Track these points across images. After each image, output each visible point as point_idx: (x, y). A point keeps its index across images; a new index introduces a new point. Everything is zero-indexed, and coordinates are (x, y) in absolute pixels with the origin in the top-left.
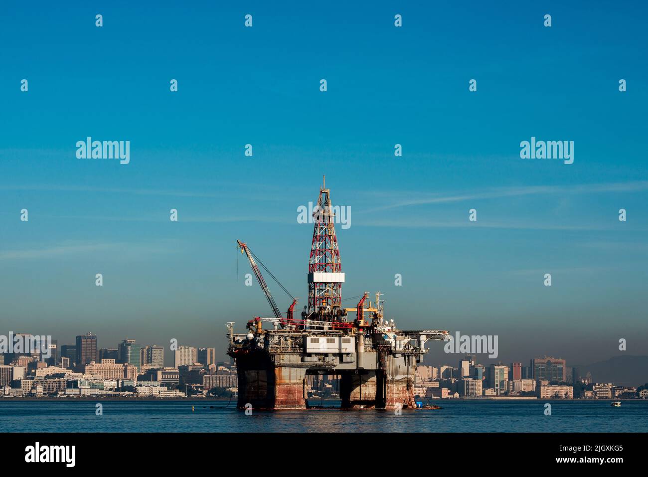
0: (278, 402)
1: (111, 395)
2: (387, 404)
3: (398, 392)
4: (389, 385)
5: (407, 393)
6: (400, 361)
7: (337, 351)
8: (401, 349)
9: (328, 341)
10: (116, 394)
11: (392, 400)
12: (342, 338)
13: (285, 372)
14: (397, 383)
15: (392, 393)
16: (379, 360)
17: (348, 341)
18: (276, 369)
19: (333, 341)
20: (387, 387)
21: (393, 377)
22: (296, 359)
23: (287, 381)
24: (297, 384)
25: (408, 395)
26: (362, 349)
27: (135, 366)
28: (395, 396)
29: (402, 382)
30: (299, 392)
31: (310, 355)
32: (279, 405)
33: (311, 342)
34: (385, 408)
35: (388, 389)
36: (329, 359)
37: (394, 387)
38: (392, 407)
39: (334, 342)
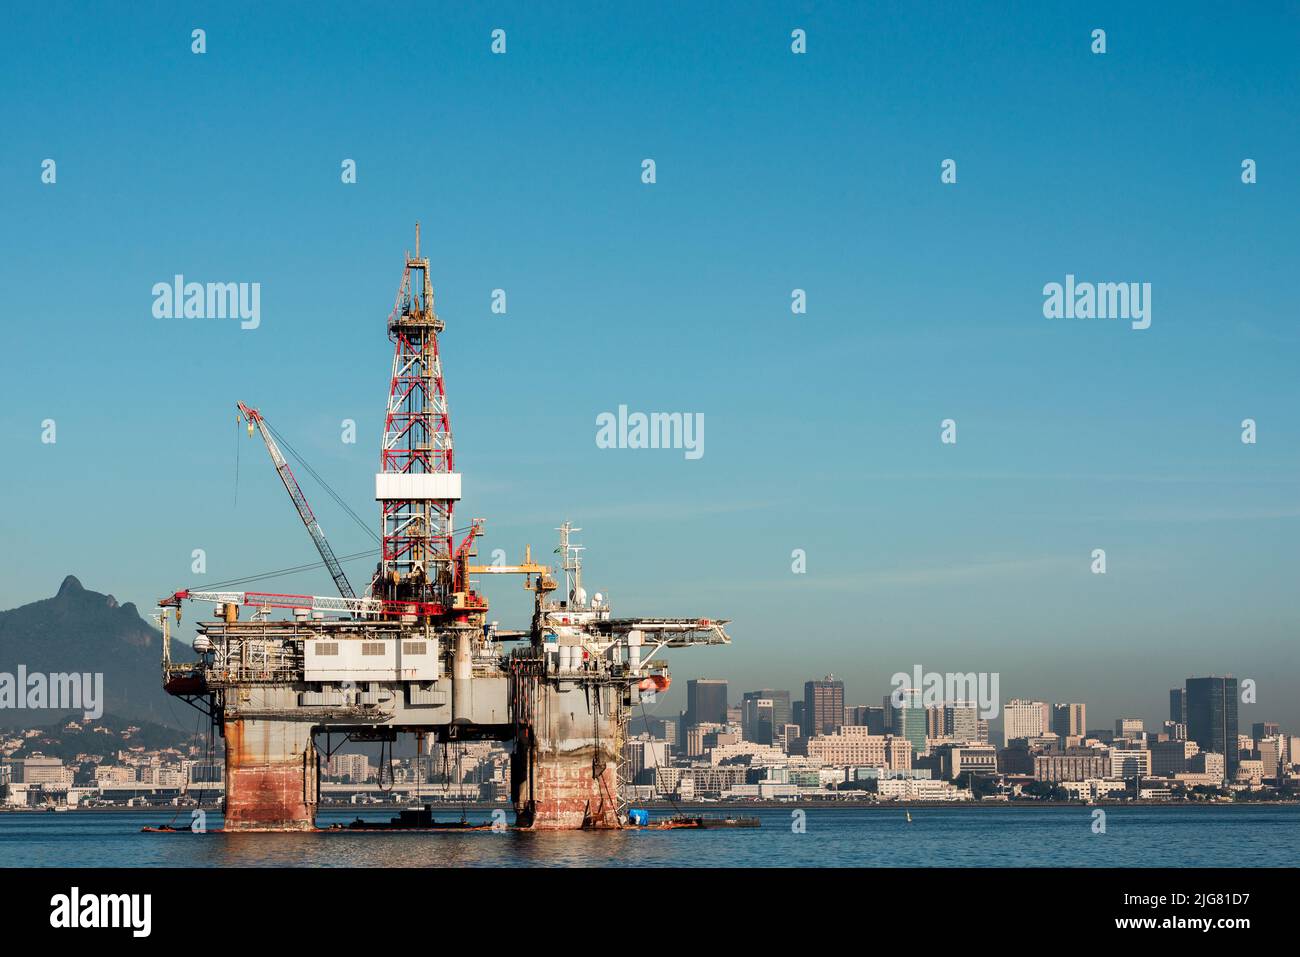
0: (235, 813)
1: (820, 797)
2: (538, 815)
3: (568, 783)
4: (543, 765)
5: (595, 784)
6: (573, 700)
7: (392, 677)
8: (574, 669)
9: (366, 650)
10: (830, 796)
11: (551, 806)
12: (403, 641)
13: (253, 732)
14: (566, 758)
15: (553, 787)
16: (515, 699)
17: (420, 649)
18: (228, 724)
19: (381, 650)
20: (535, 770)
21: (553, 743)
22: (284, 698)
23: (259, 758)
24: (287, 764)
25: (596, 792)
26: (464, 670)
27: (906, 739)
28: (561, 794)
29: (580, 755)
30: (291, 786)
31: (317, 686)
32: (235, 820)
33: (317, 653)
34: (533, 827)
35: (539, 777)
36: (372, 696)
37: (558, 771)
38: (551, 823)
39: (383, 653)
